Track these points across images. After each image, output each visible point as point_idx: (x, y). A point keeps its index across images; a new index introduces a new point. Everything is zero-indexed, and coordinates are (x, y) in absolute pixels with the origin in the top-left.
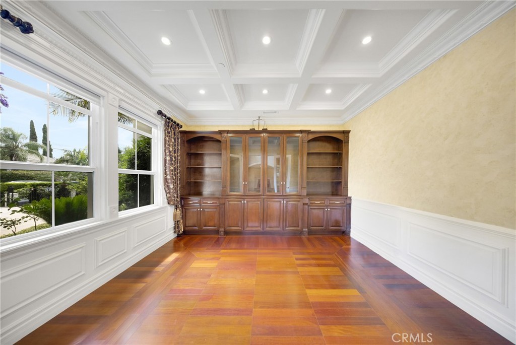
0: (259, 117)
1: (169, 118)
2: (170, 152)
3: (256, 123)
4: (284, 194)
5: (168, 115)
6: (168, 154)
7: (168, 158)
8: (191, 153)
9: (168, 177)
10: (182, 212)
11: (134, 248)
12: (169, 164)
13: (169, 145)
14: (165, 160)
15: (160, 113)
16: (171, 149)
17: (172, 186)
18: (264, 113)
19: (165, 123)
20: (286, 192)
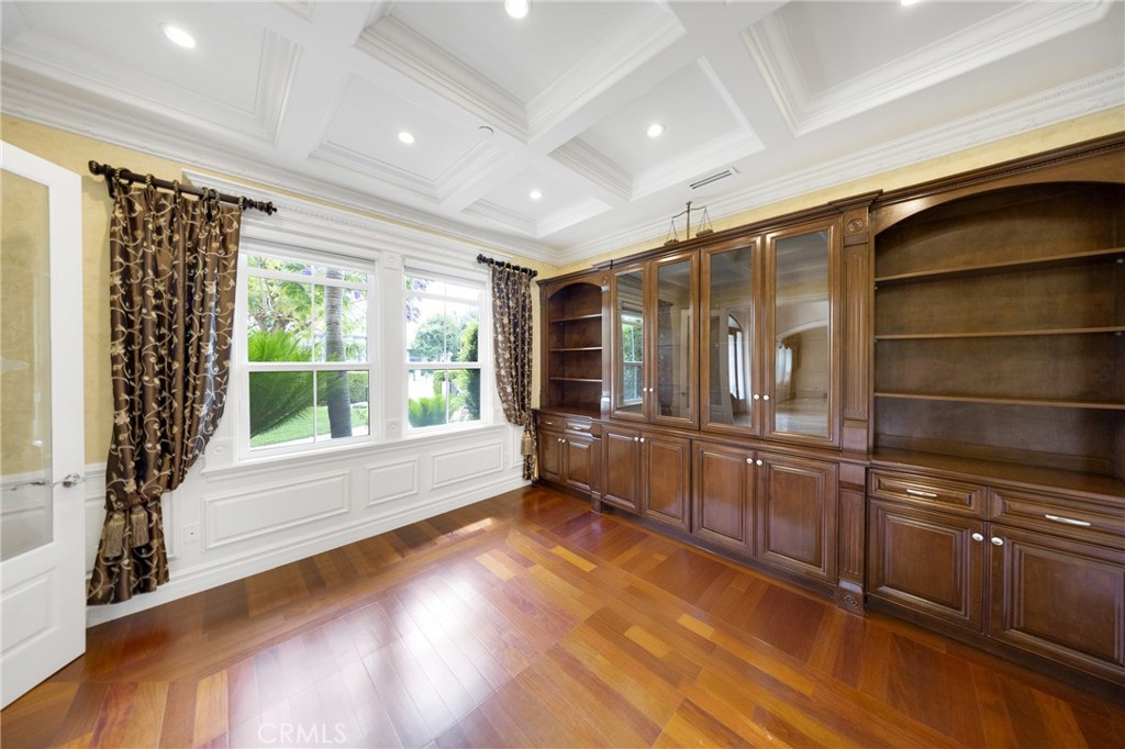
0: (689, 204)
1: (501, 264)
2: (503, 326)
3: (681, 223)
4: (767, 434)
5: (497, 258)
6: (499, 330)
7: (500, 338)
8: (564, 322)
9: (503, 372)
10: (537, 440)
11: (433, 489)
12: (503, 349)
13: (502, 314)
14: (496, 341)
15: (481, 259)
16: (506, 321)
17: (509, 390)
18: (694, 186)
19: (494, 275)
20: (773, 428)
